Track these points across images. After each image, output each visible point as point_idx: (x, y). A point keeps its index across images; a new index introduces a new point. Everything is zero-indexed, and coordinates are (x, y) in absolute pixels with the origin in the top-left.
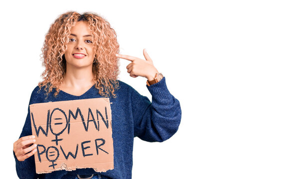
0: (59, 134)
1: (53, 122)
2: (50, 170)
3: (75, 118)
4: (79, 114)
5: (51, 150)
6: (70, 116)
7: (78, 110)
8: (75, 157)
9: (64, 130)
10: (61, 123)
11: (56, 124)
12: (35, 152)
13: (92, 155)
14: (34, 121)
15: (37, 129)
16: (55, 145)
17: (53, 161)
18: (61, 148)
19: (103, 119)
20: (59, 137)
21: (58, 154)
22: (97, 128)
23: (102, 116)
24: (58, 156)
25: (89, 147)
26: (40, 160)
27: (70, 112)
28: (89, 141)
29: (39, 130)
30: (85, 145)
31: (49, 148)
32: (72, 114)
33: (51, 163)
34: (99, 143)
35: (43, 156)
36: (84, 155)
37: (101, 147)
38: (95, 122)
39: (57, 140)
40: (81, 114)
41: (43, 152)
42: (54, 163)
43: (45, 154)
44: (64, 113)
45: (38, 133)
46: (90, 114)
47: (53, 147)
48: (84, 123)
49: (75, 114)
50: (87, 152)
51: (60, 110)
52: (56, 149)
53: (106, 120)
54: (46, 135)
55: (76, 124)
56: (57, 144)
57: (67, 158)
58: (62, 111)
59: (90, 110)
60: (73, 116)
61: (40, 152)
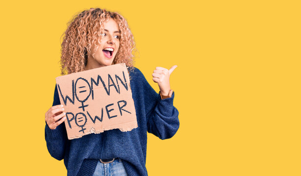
0: (84, 101)
1: (78, 90)
2: (80, 135)
3: (97, 84)
4: (100, 80)
5: (79, 116)
6: (92, 84)
7: (99, 77)
8: (101, 120)
9: (88, 97)
10: (85, 91)
11: (80, 92)
12: (64, 119)
13: (116, 116)
14: (61, 92)
15: (65, 98)
16: (82, 112)
17: (82, 126)
18: (88, 113)
19: (122, 82)
20: (85, 104)
21: (86, 119)
22: (118, 91)
23: (120, 80)
24: (86, 121)
25: (113, 109)
26: (70, 127)
27: (92, 80)
28: (113, 104)
29: (66, 99)
30: (109, 108)
31: (77, 114)
32: (94, 82)
33: (81, 129)
34: (122, 104)
35: (73, 123)
36: (110, 118)
37: (124, 108)
38: (115, 86)
39: (83, 107)
40: (101, 80)
41: (72, 119)
42: (84, 128)
43: (74, 120)
44: (87, 81)
45: (65, 102)
46: (110, 80)
47: (80, 113)
48: (106, 88)
49: (96, 81)
50: (111, 114)
51: (83, 79)
52: (84, 115)
53: (125, 83)
54: (73, 103)
55: (99, 90)
56: (84, 110)
57: (94, 121)
58: (85, 80)
59: (109, 76)
60: (95, 83)
61: (70, 119)
